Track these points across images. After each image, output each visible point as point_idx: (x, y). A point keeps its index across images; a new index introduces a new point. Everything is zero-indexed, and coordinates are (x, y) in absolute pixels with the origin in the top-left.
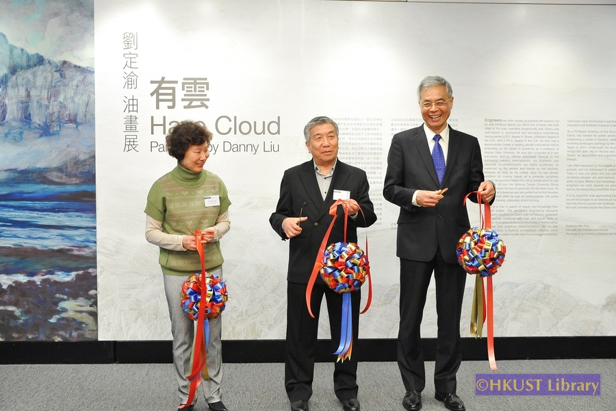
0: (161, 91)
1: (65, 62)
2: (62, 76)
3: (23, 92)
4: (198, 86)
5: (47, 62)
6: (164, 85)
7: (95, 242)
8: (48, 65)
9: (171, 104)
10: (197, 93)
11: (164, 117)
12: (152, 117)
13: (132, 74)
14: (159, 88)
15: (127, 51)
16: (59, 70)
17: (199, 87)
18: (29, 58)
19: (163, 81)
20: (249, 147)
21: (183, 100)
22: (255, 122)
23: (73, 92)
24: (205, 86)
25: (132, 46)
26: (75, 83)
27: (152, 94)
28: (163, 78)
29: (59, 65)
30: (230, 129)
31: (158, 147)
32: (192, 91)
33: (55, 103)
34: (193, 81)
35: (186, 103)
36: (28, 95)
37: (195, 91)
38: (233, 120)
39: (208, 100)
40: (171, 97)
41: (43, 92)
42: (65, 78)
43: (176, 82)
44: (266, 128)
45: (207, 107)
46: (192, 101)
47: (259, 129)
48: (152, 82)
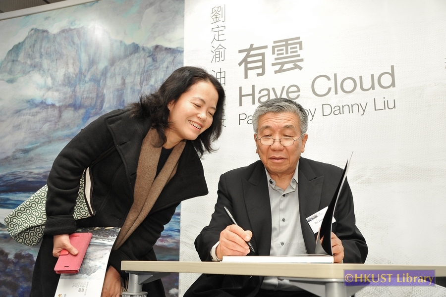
0: (249, 59)
1: (157, 47)
2: (154, 60)
3: (119, 81)
4: (289, 47)
5: (141, 49)
6: (252, 53)
7: (179, 231)
8: (142, 52)
9: (260, 71)
10: (290, 54)
11: (253, 86)
12: (240, 88)
13: (220, 47)
14: (248, 56)
15: (215, 25)
16: (152, 55)
17: (291, 48)
18: (126, 47)
19: (252, 48)
20: (355, 107)
21: (273, 64)
22: (361, 78)
23: (163, 74)
24: (298, 46)
25: (220, 19)
26: (165, 65)
27: (240, 64)
28: (252, 45)
29: (152, 50)
30: (330, 89)
31: (247, 119)
32: (283, 54)
33: (147, 87)
34: (284, 43)
35: (277, 67)
36: (124, 83)
37: (287, 53)
38: (332, 78)
39: (302, 60)
40: (260, 64)
41: (136, 78)
42: (156, 61)
43: (266, 47)
44: (377, 82)
45: (300, 68)
46: (283, 64)
47: (367, 84)
48: (240, 51)
